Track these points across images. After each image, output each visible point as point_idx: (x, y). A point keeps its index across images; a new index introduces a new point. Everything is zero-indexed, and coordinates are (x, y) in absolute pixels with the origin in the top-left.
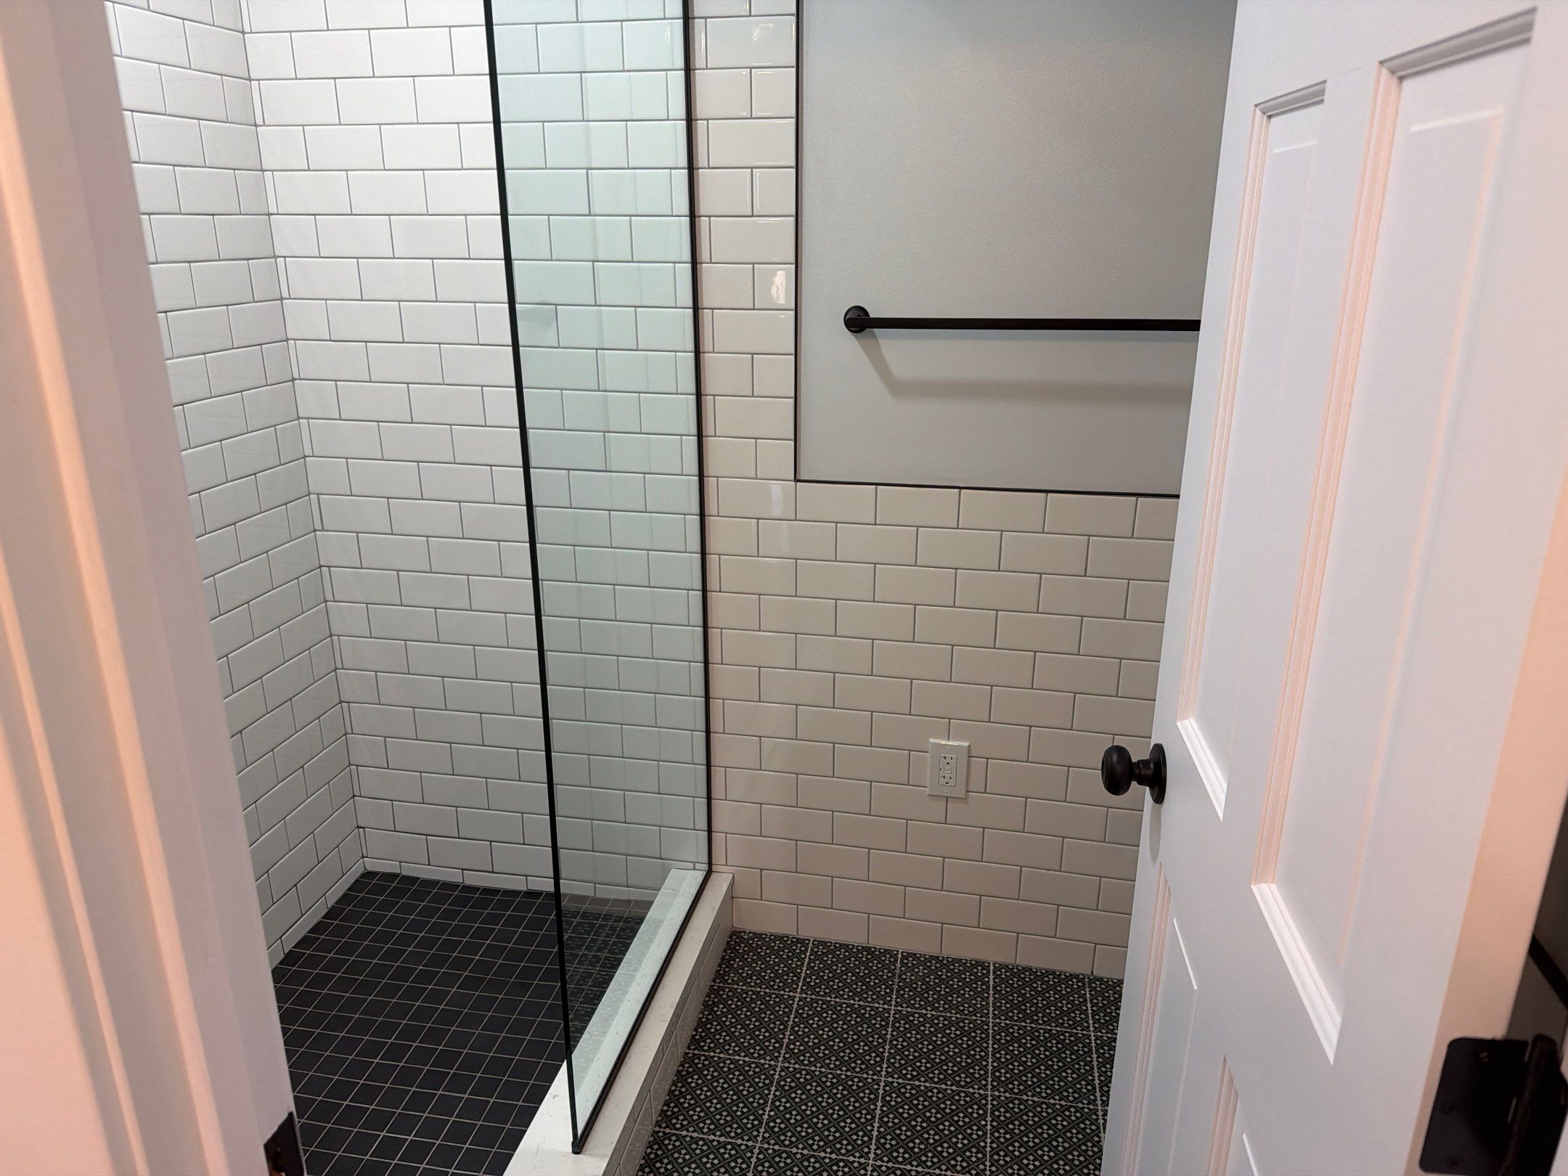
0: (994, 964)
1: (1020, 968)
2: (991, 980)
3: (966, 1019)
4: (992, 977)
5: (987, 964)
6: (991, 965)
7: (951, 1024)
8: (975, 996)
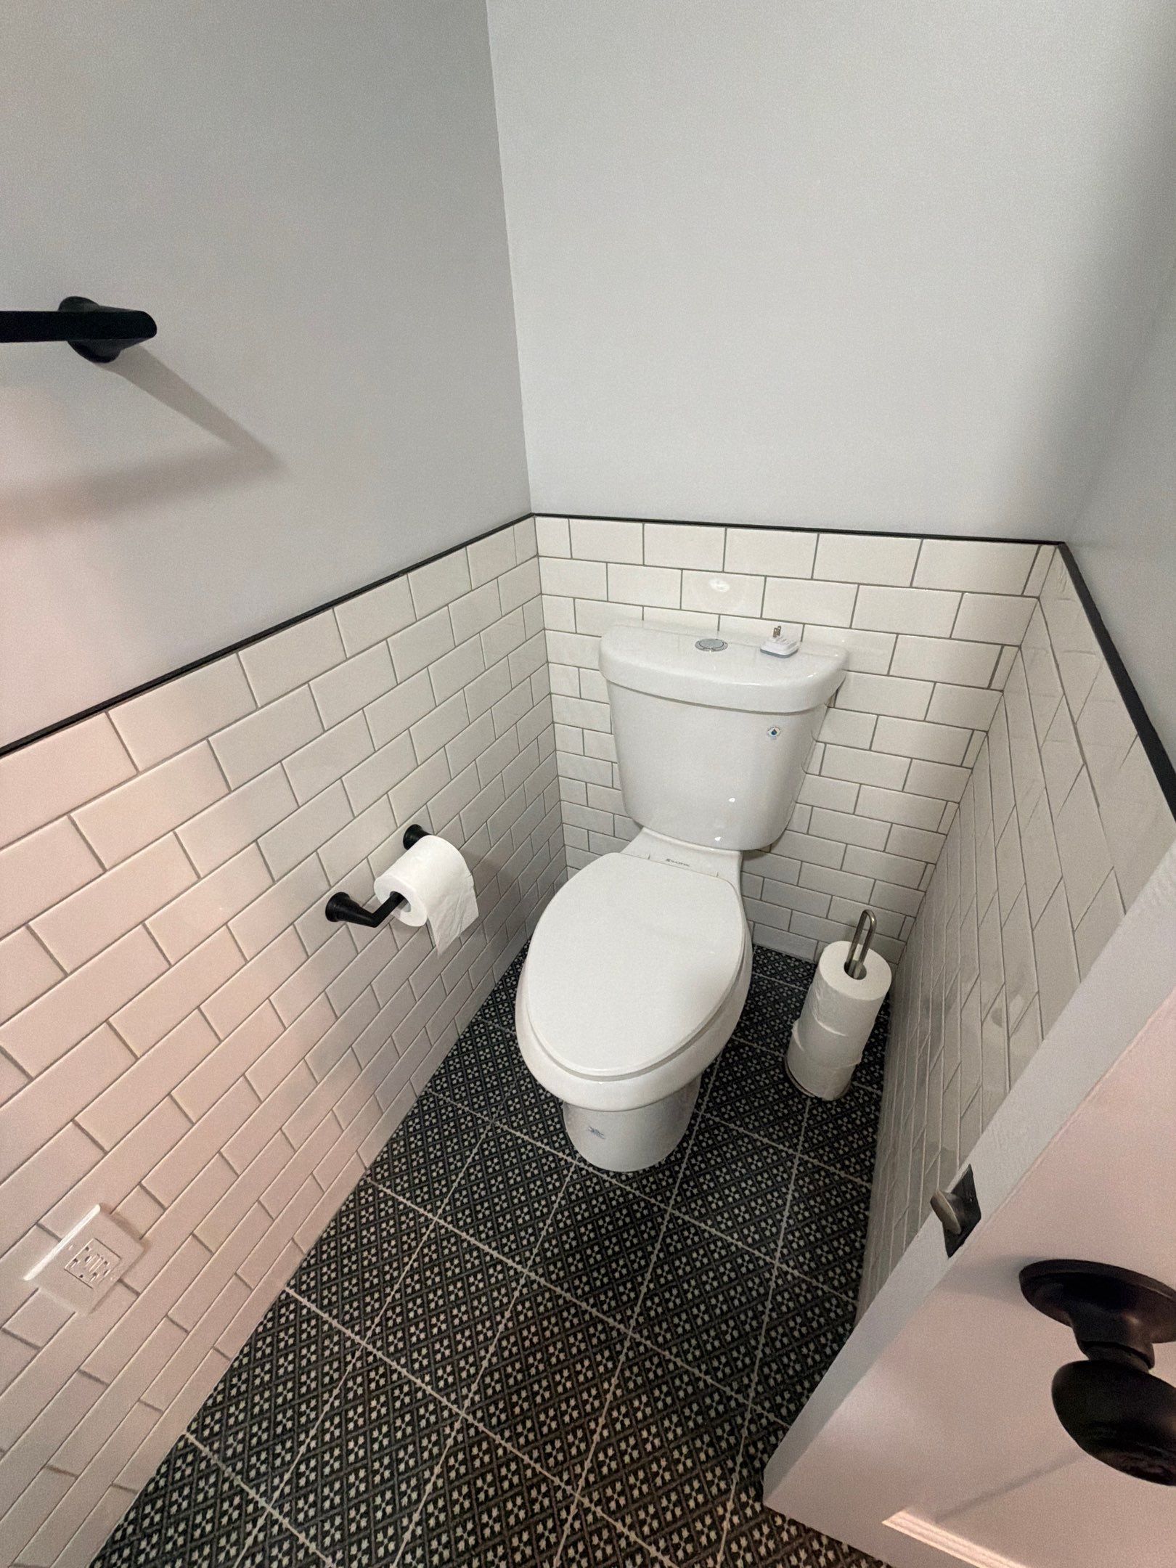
0: (288, 1284)
1: (313, 1253)
2: (309, 1304)
3: (345, 1383)
4: (304, 1301)
5: (283, 1297)
6: (287, 1290)
7: (342, 1413)
8: (320, 1345)
